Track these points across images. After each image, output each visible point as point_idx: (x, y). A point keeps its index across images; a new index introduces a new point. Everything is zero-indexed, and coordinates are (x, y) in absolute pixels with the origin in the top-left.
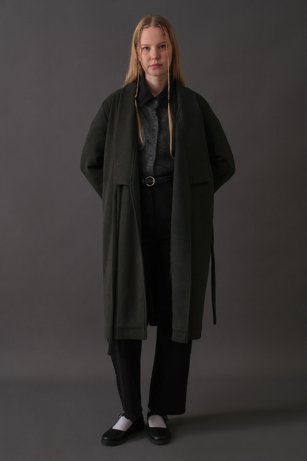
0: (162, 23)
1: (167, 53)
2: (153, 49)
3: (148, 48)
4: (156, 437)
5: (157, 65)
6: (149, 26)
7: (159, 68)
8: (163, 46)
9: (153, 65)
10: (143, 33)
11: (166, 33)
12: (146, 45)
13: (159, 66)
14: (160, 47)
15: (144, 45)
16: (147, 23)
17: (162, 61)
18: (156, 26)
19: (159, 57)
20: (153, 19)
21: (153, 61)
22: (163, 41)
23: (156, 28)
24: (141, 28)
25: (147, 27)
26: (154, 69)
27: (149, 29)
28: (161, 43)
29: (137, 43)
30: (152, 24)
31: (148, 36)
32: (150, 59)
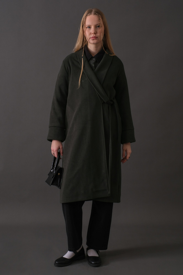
0: (98, 13)
1: (101, 31)
2: (93, 27)
3: (89, 27)
4: (93, 262)
5: (95, 37)
6: (91, 14)
7: (96, 39)
8: (99, 26)
9: (92, 37)
10: (87, 18)
11: (101, 19)
12: (89, 25)
13: (96, 38)
14: (97, 27)
15: (88, 25)
16: (90, 12)
17: (98, 35)
18: (95, 14)
19: (96, 33)
20: (93, 10)
21: (93, 35)
22: (99, 23)
23: (95, 15)
24: (86, 15)
25: (90, 15)
26: (93, 40)
27: (91, 16)
28: (97, 24)
29: (83, 25)
30: (93, 13)
31: (90, 20)
32: (90, 34)
